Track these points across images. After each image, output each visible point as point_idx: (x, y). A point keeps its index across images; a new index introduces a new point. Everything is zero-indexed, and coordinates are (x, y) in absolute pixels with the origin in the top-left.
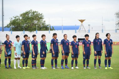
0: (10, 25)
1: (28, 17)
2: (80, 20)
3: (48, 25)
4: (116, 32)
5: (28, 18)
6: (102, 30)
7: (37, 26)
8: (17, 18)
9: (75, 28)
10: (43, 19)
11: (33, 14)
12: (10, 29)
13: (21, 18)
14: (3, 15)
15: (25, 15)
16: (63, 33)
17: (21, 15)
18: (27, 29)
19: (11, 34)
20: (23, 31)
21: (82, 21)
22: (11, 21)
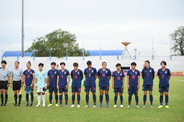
0: (33, 49)
1: (56, 38)
2: (123, 43)
3: (81, 50)
4: (171, 59)
5: (56, 40)
6: (153, 56)
7: (67, 50)
8: (42, 40)
9: (117, 53)
10: (75, 41)
11: (62, 34)
12: (32, 54)
13: (46, 40)
14: (23, 36)
15: (52, 36)
16: (101, 59)
17: (47, 36)
18: (54, 54)
19: (34, 60)
20: (49, 56)
21: (126, 44)
22: (33, 44)
